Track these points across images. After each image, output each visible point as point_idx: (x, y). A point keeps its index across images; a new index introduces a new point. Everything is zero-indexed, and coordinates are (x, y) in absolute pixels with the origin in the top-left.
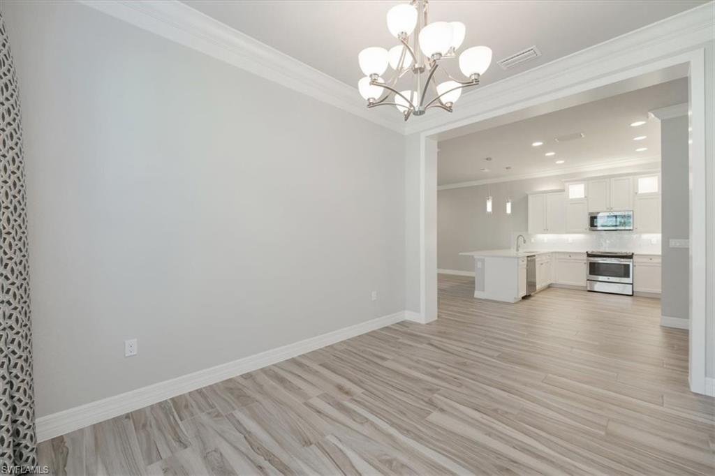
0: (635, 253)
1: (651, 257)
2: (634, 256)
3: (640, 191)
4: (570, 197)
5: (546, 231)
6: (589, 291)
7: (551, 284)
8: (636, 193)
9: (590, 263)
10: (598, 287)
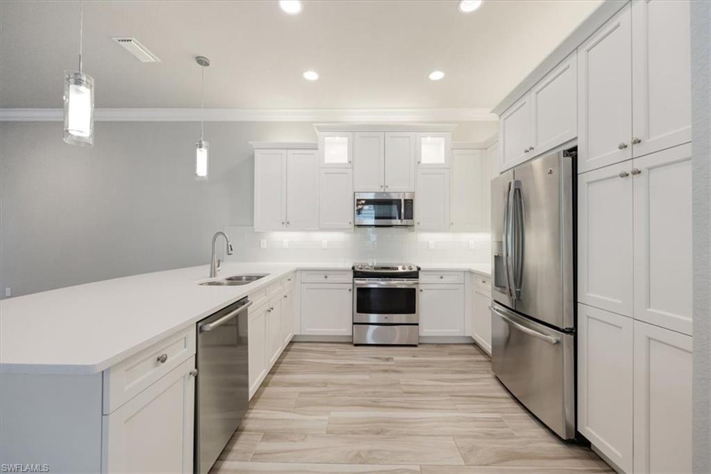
0: (422, 268)
1: (441, 274)
2: (420, 274)
3: (423, 161)
4: (326, 162)
5: (286, 225)
6: (356, 345)
7: (295, 336)
8: (419, 163)
9: (359, 289)
10: (370, 335)
